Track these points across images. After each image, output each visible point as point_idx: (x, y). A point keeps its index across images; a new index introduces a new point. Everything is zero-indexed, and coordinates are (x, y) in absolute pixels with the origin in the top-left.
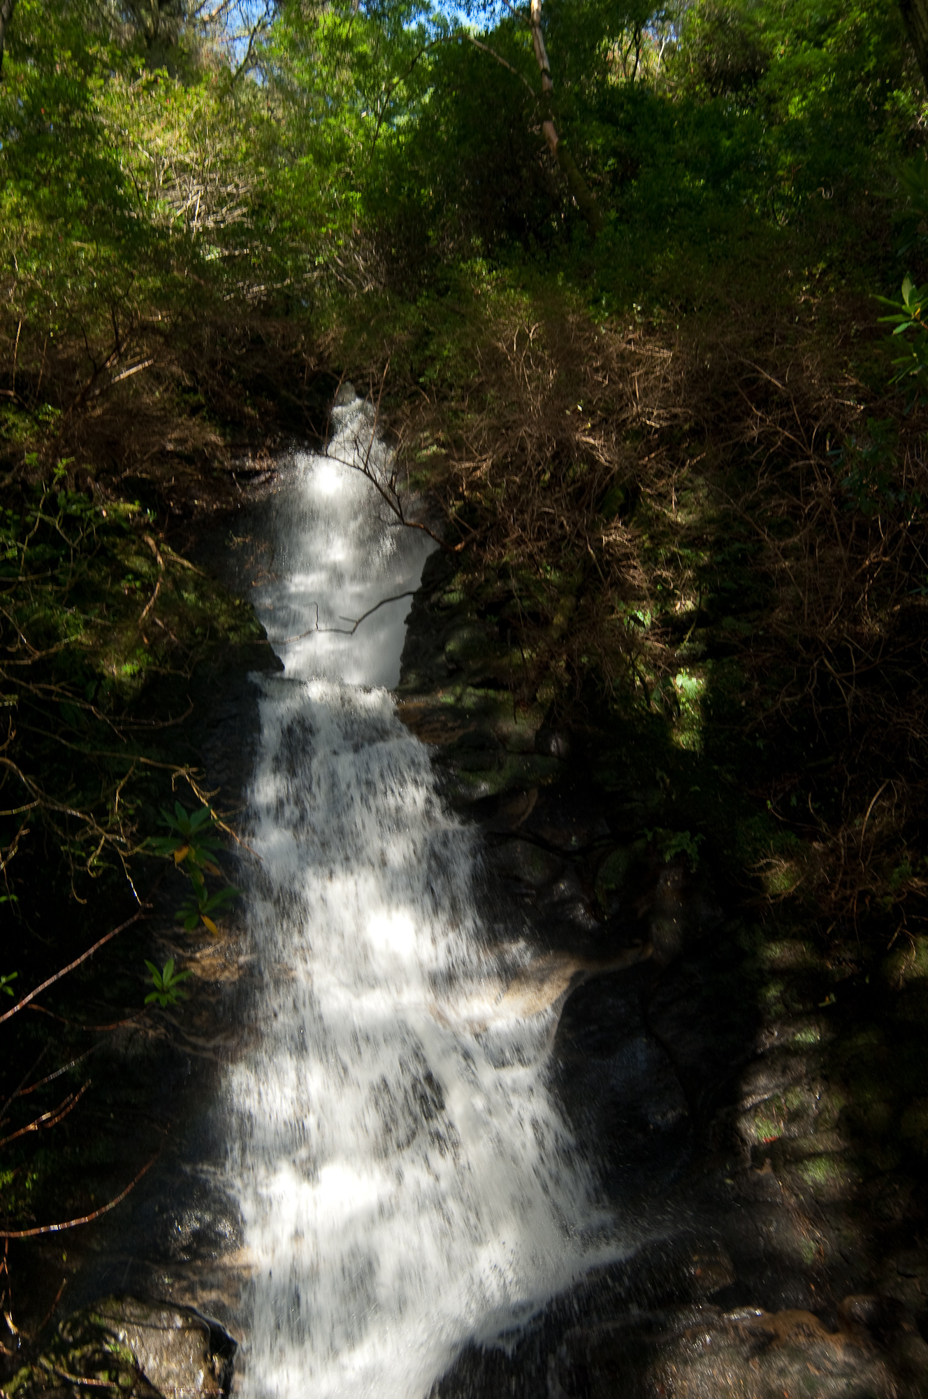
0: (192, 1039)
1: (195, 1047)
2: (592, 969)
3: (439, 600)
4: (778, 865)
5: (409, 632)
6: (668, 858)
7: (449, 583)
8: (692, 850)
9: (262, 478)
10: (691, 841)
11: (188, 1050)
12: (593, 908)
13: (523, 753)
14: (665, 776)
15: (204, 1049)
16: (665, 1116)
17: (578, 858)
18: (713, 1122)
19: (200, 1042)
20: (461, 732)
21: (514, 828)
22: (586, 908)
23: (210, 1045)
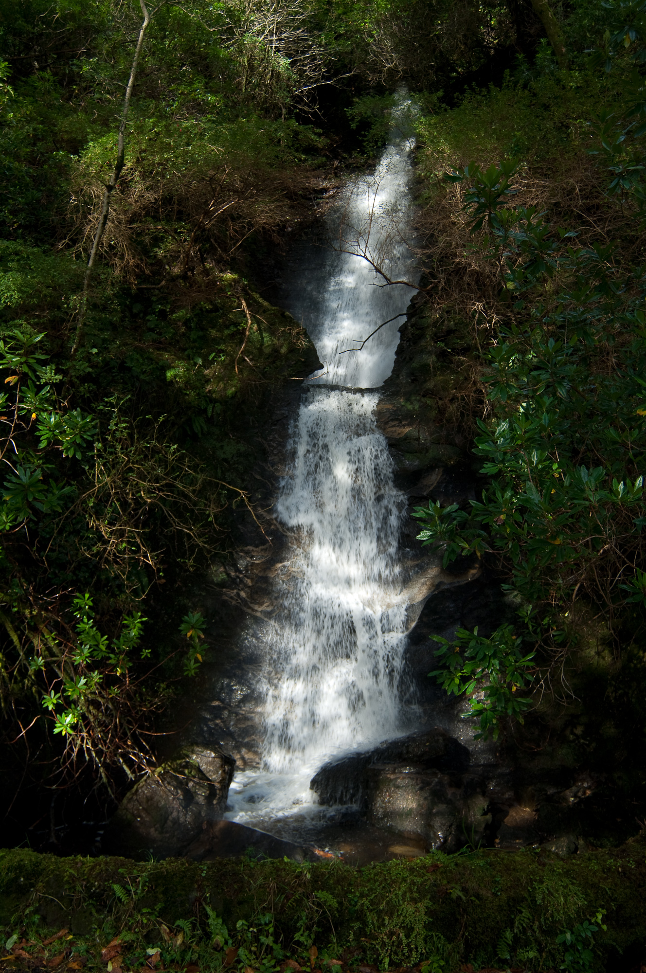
0: (252, 605)
1: (253, 610)
19: (255, 607)
21: (425, 494)
23: (260, 609)
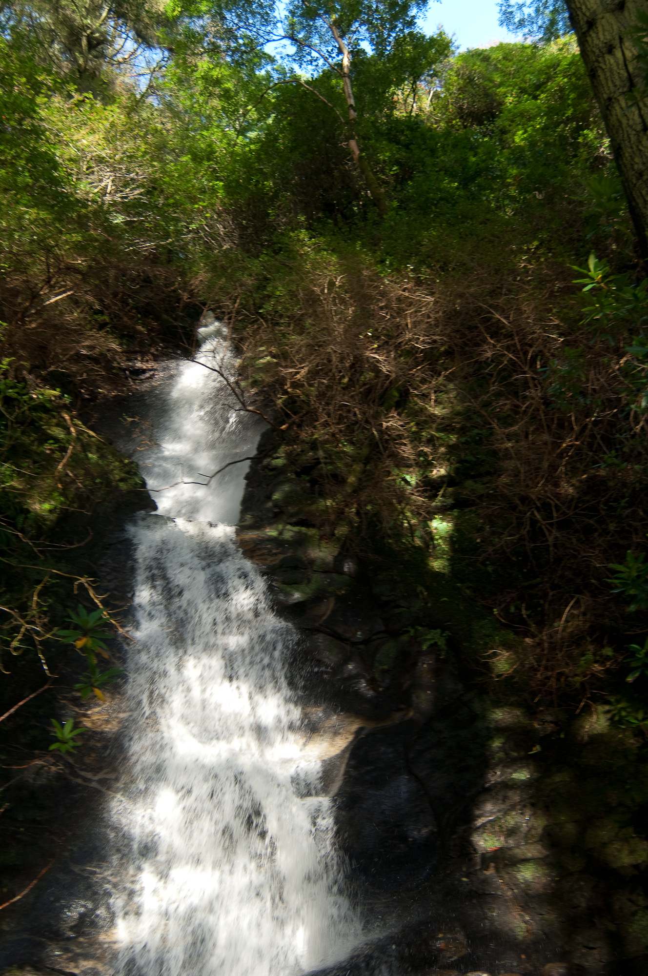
0: (83, 773)
1: (85, 779)
2: (370, 726)
3: (269, 465)
4: (500, 654)
5: (248, 485)
6: (425, 648)
7: (276, 453)
8: (441, 642)
9: (147, 375)
10: (441, 635)
11: (79, 781)
12: (372, 682)
13: (325, 572)
14: (424, 590)
15: (90, 780)
16: (420, 832)
17: (362, 647)
18: (454, 837)
19: (89, 775)
20: (281, 557)
21: (317, 625)
22: (367, 682)
23: (96, 778)
